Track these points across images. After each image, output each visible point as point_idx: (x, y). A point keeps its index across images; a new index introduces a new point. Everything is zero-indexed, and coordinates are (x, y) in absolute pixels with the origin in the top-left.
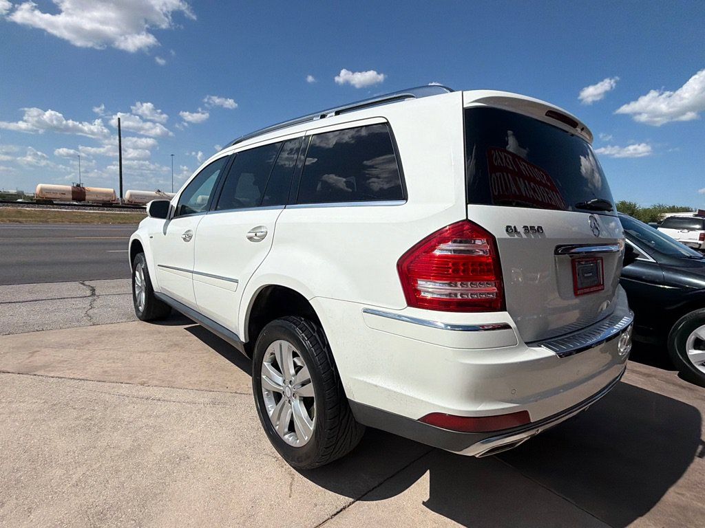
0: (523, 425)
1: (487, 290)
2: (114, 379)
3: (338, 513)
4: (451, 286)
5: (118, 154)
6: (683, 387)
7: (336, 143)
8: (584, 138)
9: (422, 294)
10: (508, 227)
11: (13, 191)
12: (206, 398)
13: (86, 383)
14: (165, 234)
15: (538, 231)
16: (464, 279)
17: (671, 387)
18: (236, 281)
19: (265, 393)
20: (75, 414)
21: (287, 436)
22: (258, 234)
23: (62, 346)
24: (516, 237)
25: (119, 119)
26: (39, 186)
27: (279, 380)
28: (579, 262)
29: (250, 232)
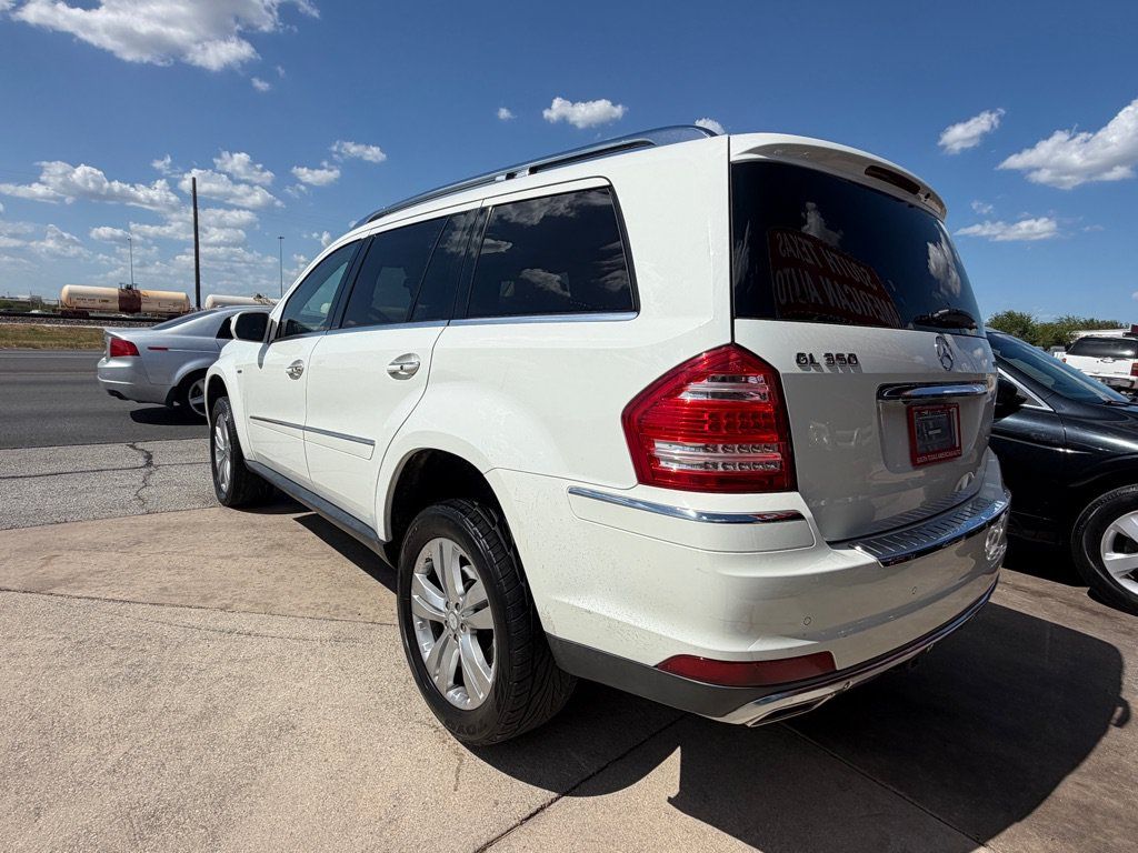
0: (822, 676)
1: (765, 457)
2: (178, 601)
3: (532, 815)
4: (708, 451)
5: (193, 236)
6: (1096, 614)
7: (545, 216)
8: (930, 210)
9: (663, 464)
10: (799, 355)
11: (24, 297)
12: (326, 631)
13: (131, 608)
14: (261, 365)
15: (850, 362)
16: (728, 441)
17: (1078, 614)
18: (372, 443)
19: (417, 623)
20: (114, 656)
21: (451, 693)
22: (406, 367)
23: (96, 548)
24: (813, 371)
25: (194, 180)
26: (66, 288)
27: (439, 601)
28: (919, 412)
29: (393, 364)
